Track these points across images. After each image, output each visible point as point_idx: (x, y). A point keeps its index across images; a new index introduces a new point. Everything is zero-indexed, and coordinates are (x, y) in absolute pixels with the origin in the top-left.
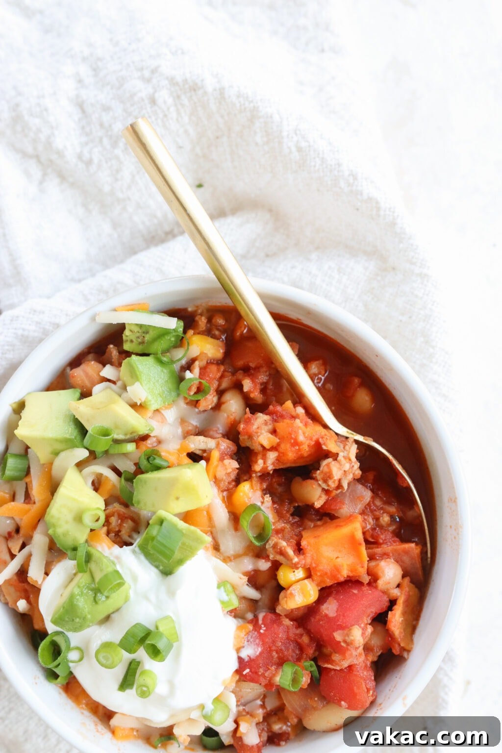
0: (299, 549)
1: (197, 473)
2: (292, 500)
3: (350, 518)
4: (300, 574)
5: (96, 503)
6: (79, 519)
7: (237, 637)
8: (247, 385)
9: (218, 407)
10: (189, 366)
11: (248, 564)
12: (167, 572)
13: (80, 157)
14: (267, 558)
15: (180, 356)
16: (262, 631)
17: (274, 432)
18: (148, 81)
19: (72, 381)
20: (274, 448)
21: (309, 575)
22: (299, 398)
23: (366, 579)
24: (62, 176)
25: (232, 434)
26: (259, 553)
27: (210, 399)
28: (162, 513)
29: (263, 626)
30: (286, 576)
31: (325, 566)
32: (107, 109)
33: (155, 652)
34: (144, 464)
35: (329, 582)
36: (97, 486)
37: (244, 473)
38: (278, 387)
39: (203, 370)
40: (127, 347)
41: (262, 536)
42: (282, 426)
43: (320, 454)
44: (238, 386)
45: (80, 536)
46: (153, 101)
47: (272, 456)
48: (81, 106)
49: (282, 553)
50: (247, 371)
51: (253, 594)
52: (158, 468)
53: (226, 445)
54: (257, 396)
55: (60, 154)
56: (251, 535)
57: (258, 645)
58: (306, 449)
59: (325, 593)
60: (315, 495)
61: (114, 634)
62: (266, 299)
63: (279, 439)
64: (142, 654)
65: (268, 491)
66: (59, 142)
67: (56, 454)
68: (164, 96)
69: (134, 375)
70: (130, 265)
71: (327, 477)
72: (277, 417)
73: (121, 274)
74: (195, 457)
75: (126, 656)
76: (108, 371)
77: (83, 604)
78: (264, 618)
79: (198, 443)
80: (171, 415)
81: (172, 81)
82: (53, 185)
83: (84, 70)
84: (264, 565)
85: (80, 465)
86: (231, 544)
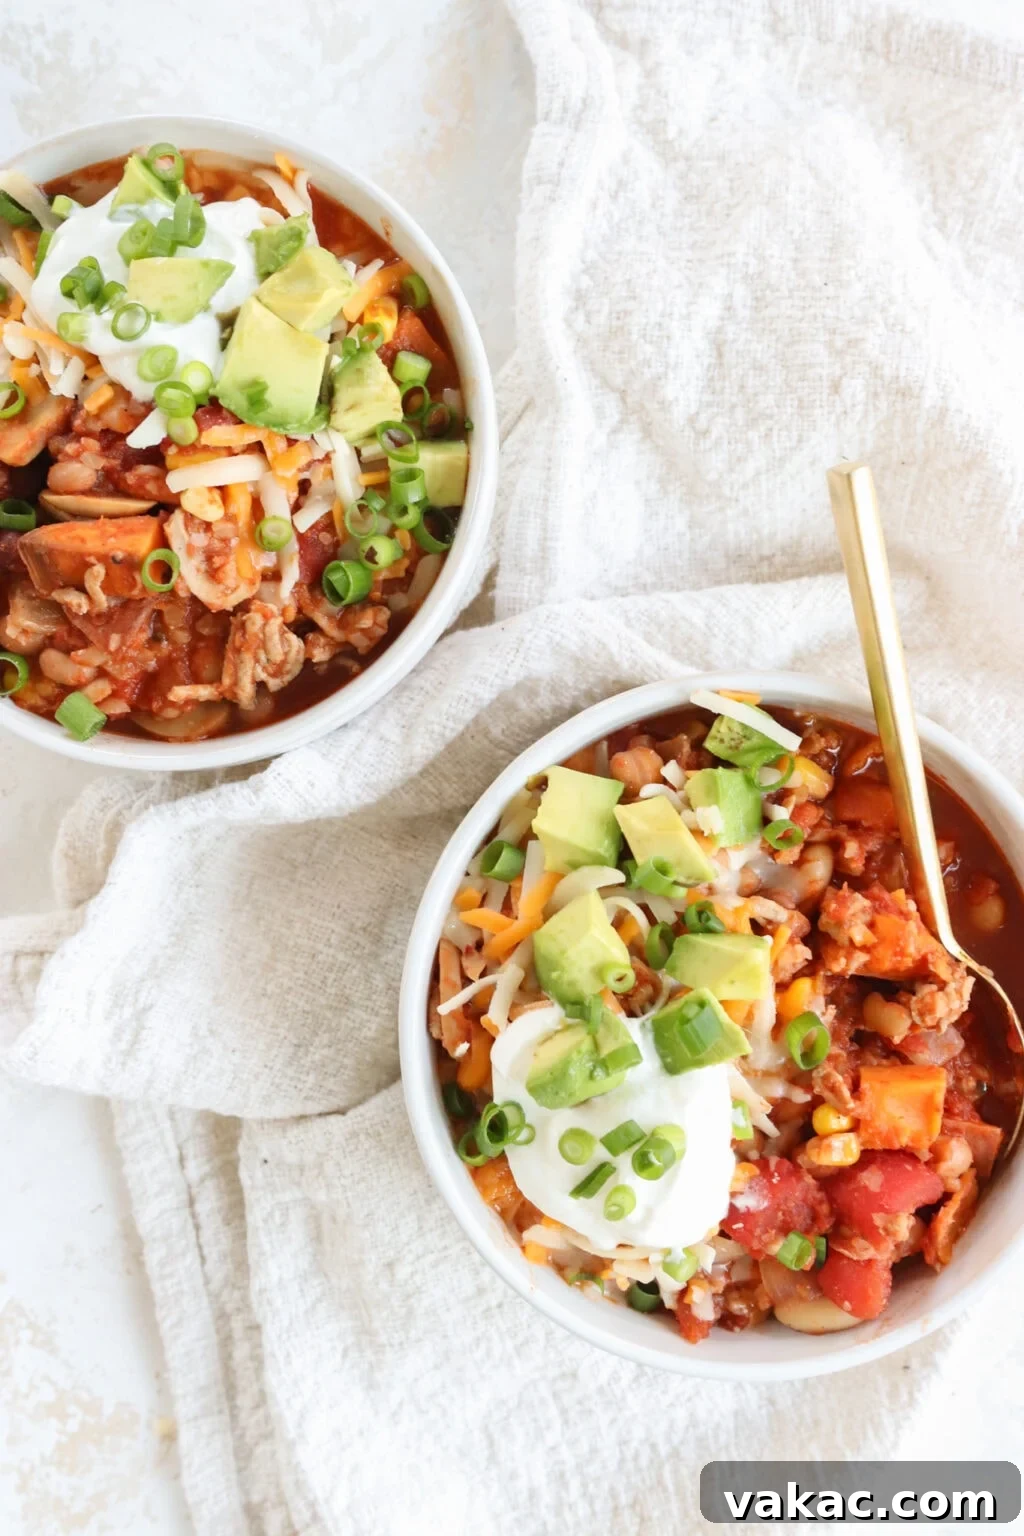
0: (855, 1088)
1: (760, 953)
2: (859, 1018)
3: (929, 1071)
4: (844, 1122)
5: (617, 953)
7: (736, 1179)
8: (852, 849)
9: (799, 864)
10: (781, 797)
11: (779, 1090)
12: (672, 1068)
13: (692, 420)
14: (809, 1088)
15: (772, 779)
16: (775, 1181)
17: (871, 925)
18: (840, 353)
19: (616, 770)
20: (865, 949)
21: (856, 1127)
22: (915, 886)
23: (925, 1156)
24: (647, 431)
25: (812, 908)
26: (797, 1078)
27: (790, 854)
28: (706, 993)
29: (776, 1174)
30: (828, 1120)
31: (882, 1124)
32: (759, 368)
33: (642, 1164)
34: (692, 918)
35: (879, 1145)
36: (620, 922)
37: (810, 970)
38: (888, 863)
39: (797, 814)
40: (710, 745)
41: (808, 1053)
42: (884, 921)
43: (921, 974)
44: (835, 846)
45: (588, 988)
46: (836, 388)
47: (860, 958)
48: (719, 348)
49: (833, 1089)
50: (854, 827)
51: (770, 1128)
52: (709, 931)
53: (800, 922)
54: (857, 867)
55: (664, 406)
56: (797, 1054)
57: (765, 1197)
58: (908, 963)
59: (868, 1157)
60: (897, 1025)
61: (599, 1125)
62: (928, 750)
63: (878, 938)
64: (624, 1162)
65: (831, 999)
66: (670, 391)
67: (575, 866)
68: (856, 388)
69: (713, 794)
70: (707, 597)
71: (927, 1010)
72: (879, 907)
73: (691, 607)
74: (759, 928)
75: (601, 1153)
76: (671, 770)
77: (578, 1073)
78: (778, 1165)
79: (765, 909)
80: (737, 859)
81: (876, 369)
82: (630, 439)
83: (741, 292)
84: (801, 1097)
85: (605, 891)
86: (765, 1056)
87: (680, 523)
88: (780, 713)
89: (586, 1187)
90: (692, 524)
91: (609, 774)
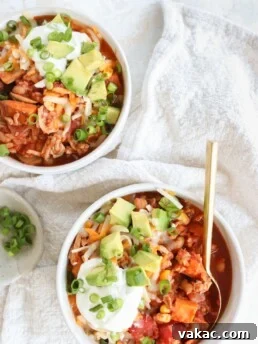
0: (174, 302)
1: (159, 260)
2: (180, 285)
3: (194, 304)
4: (168, 311)
5: (120, 249)
6: (114, 251)
7: (136, 318)
8: (190, 240)
9: (176, 240)
10: (175, 221)
11: (154, 297)
12: (129, 285)
13: (179, 121)
14: (162, 299)
15: (174, 216)
17: (189, 261)
18: (221, 114)
20: (186, 267)
21: (171, 313)
22: (203, 255)
24: (168, 120)
25: (175, 252)
26: (159, 296)
27: (174, 237)
29: (147, 320)
30: (164, 309)
31: (178, 314)
32: (200, 112)
33: (110, 307)
34: (144, 246)
35: (175, 319)
36: (124, 242)
37: (171, 268)
38: (199, 245)
39: (178, 226)
40: (160, 203)
41: (164, 291)
42: (193, 262)
43: (199, 278)
44: (186, 238)
45: (110, 257)
46: (217, 122)
47: (184, 269)
48: (191, 104)
49: (168, 301)
50: (192, 235)
51: (149, 307)
52: (147, 251)
53: (171, 255)
54: (190, 245)
55: (174, 115)
56: (161, 289)
57: (142, 325)
58: (196, 274)
59: (172, 322)
60: (189, 290)
61: (102, 294)
63: (190, 265)
64: (106, 305)
65: (174, 278)
66: (176, 112)
67: (117, 224)
68: (222, 123)
69: (158, 216)
71: (197, 288)
72: (193, 257)
74: (159, 253)
75: (100, 302)
76: (149, 207)
77: (99, 279)
78: (148, 317)
79: (163, 249)
80: (159, 234)
81: (229, 120)
82: (163, 121)
83: (200, 93)
84: (159, 301)
85: (122, 233)
86: (153, 287)
87: (170, 146)
88: (181, 200)
89: (93, 309)
90: (173, 147)
91: (133, 203)
